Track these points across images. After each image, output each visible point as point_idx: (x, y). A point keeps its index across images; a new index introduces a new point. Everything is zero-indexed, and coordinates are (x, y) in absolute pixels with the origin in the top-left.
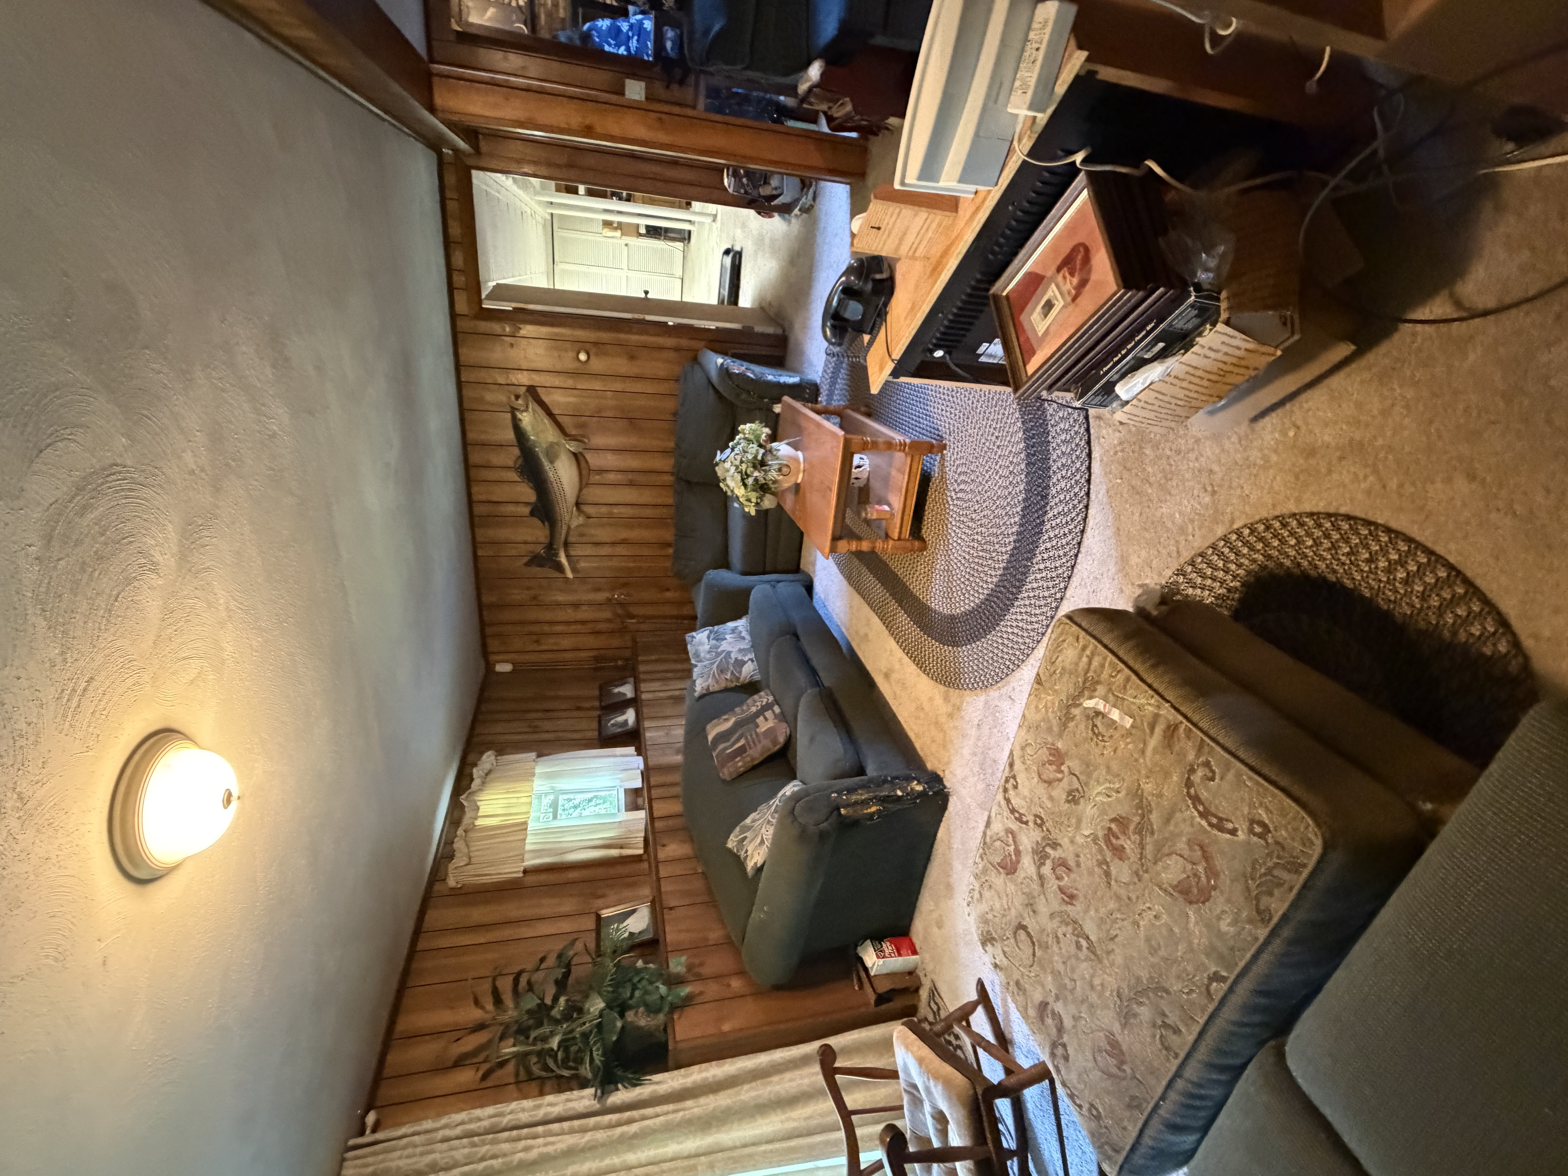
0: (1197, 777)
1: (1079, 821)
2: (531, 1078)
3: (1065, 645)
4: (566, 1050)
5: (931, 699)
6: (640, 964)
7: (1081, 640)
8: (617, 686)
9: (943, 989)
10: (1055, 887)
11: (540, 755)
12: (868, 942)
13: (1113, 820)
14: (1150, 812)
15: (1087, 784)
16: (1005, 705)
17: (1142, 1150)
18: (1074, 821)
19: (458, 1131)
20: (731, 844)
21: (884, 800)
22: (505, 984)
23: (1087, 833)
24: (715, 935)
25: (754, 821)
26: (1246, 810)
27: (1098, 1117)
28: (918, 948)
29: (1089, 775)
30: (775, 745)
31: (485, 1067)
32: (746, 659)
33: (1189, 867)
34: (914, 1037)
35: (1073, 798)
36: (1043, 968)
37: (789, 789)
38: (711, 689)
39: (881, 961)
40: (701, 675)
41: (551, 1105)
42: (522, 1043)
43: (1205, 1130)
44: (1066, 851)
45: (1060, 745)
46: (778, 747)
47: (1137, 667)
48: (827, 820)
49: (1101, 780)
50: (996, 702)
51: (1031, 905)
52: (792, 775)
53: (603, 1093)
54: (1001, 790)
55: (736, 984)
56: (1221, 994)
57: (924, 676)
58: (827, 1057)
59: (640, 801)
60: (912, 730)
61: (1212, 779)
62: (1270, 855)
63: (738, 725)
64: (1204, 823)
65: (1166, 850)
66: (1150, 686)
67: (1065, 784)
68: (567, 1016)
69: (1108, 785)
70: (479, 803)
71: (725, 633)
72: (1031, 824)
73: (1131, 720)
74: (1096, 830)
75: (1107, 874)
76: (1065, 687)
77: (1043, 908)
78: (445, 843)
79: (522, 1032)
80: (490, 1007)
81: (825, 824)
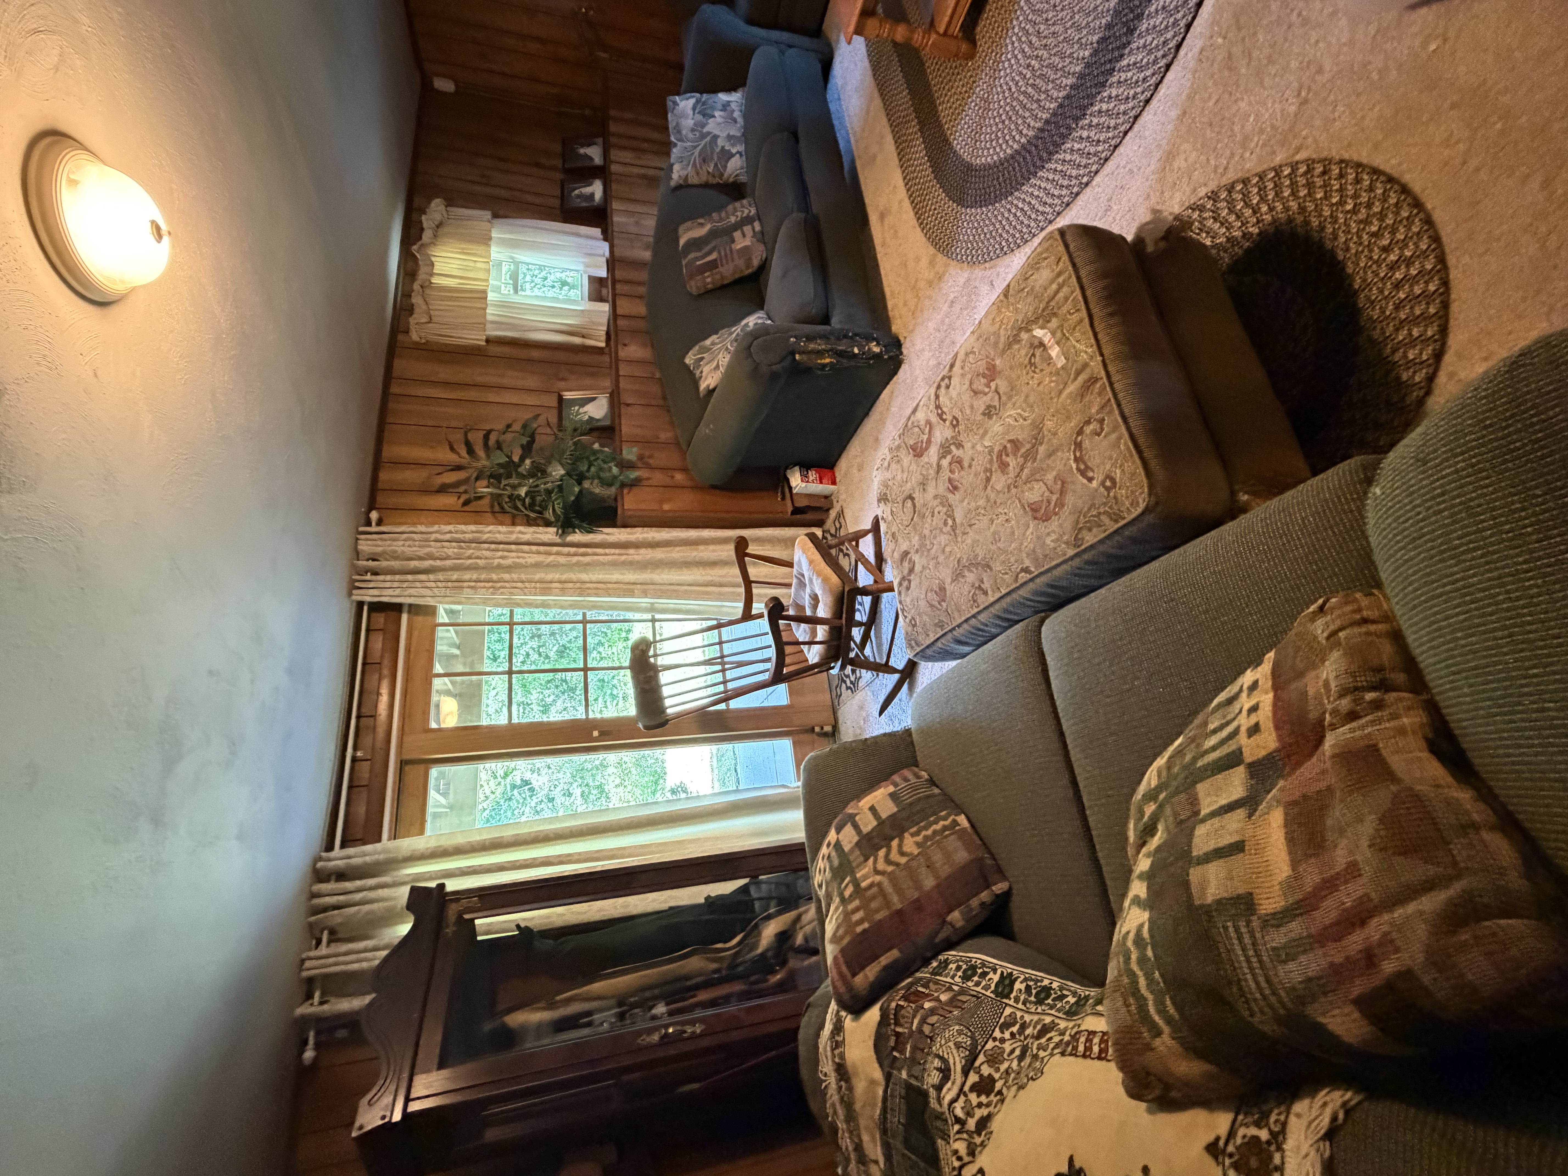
0: (1088, 429)
1: (986, 432)
2: (503, 511)
3: (1044, 264)
4: (533, 499)
5: (918, 259)
6: (596, 446)
7: (1061, 264)
8: (582, 146)
9: (848, 514)
10: (947, 477)
11: (496, 216)
12: (797, 468)
13: (1010, 441)
14: (1041, 444)
15: (1005, 404)
16: (984, 289)
17: (934, 648)
18: (981, 431)
19: (448, 536)
20: (689, 360)
21: (840, 354)
22: (476, 438)
23: (986, 444)
24: (665, 435)
25: (713, 344)
26: (1108, 467)
27: (914, 626)
28: (838, 480)
29: (1010, 398)
30: (748, 267)
31: (464, 497)
32: (734, 151)
33: (1047, 494)
34: (811, 545)
35: (989, 412)
36: (915, 529)
37: (752, 321)
38: (690, 182)
39: (804, 485)
40: (681, 160)
41: (520, 532)
42: (494, 487)
43: (979, 646)
44: (965, 454)
45: (998, 362)
46: (750, 271)
47: (1095, 311)
48: (779, 363)
49: (1018, 405)
50: (977, 284)
51: (923, 484)
52: (760, 305)
53: (563, 532)
54: (935, 385)
55: (679, 477)
56: (1024, 580)
57: (918, 230)
58: (741, 545)
59: (604, 291)
60: (889, 286)
61: (1099, 435)
62: (1105, 504)
63: (713, 234)
64: (1074, 466)
65: (1037, 476)
66: (1095, 335)
67: (986, 399)
68: (532, 474)
69: (1019, 411)
70: (433, 259)
71: (713, 108)
72: (948, 423)
73: (1064, 361)
74: (995, 444)
75: (988, 480)
76: (1026, 307)
77: (931, 490)
78: (403, 295)
79: (495, 478)
80: (464, 453)
81: (778, 366)
